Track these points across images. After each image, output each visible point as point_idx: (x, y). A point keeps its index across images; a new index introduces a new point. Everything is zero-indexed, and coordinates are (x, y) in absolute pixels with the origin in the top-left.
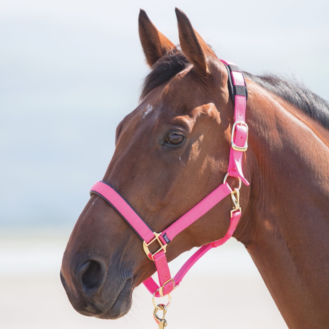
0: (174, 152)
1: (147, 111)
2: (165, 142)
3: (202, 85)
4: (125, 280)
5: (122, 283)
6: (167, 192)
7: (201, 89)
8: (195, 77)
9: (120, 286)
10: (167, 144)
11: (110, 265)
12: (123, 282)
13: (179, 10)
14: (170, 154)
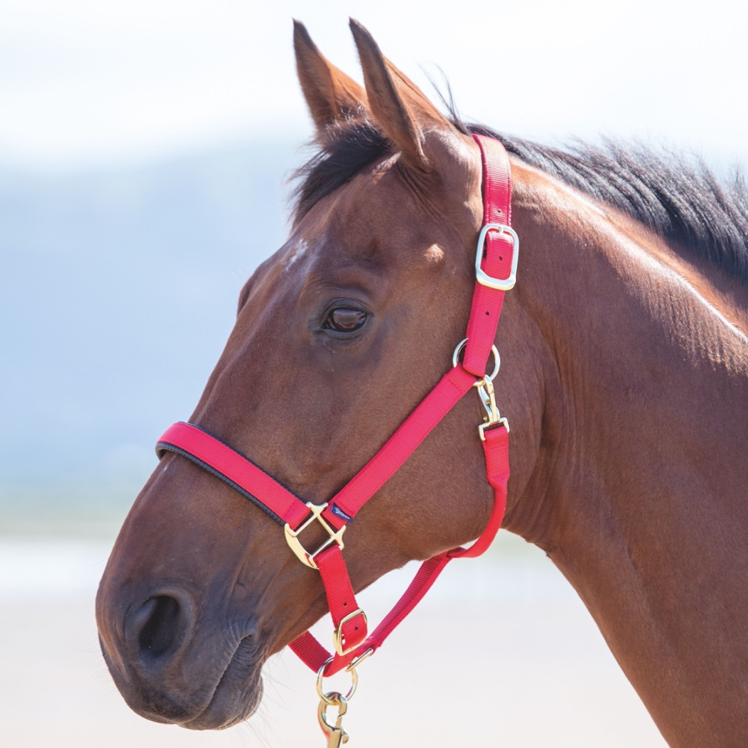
0: (344, 348)
1: (295, 254)
2: (324, 325)
3: (417, 193)
4: (237, 639)
5: (229, 647)
7: (415, 203)
8: (403, 175)
9: (225, 654)
10: (329, 330)
11: (203, 603)
12: (231, 645)
13: (356, 23)
14: (334, 352)
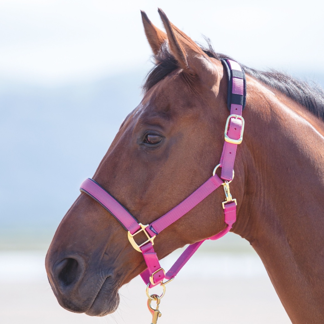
0: (152, 151)
1: (138, 110)
2: (144, 141)
6: (146, 191)
8: (184, 76)
9: (98, 285)
10: (146, 144)
11: (89, 262)
13: (161, 10)
14: (148, 153)
